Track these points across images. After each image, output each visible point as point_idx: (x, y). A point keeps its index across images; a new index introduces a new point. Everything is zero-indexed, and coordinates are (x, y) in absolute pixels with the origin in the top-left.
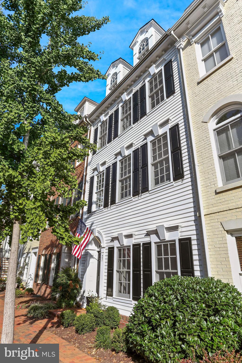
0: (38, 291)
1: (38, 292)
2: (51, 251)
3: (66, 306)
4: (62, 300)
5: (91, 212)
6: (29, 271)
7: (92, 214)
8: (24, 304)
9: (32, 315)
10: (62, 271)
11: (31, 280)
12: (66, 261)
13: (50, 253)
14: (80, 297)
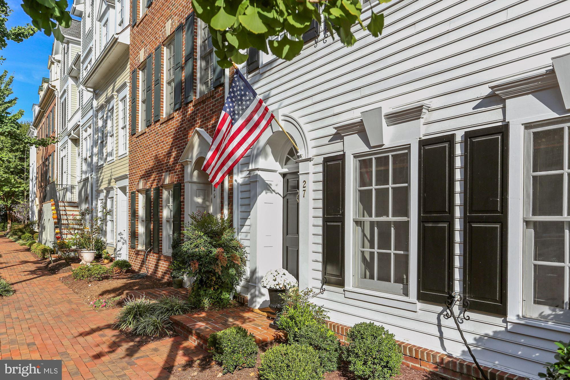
0: (142, 266)
1: (140, 268)
2: (158, 182)
3: (213, 304)
4: (202, 292)
5: (257, 68)
6: (116, 225)
7: (261, 71)
8: (112, 295)
9: (131, 327)
10: (192, 224)
11: (123, 244)
12: (198, 203)
13: (157, 185)
14: (242, 283)
